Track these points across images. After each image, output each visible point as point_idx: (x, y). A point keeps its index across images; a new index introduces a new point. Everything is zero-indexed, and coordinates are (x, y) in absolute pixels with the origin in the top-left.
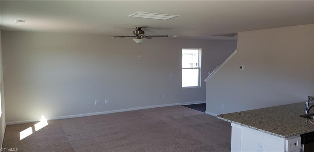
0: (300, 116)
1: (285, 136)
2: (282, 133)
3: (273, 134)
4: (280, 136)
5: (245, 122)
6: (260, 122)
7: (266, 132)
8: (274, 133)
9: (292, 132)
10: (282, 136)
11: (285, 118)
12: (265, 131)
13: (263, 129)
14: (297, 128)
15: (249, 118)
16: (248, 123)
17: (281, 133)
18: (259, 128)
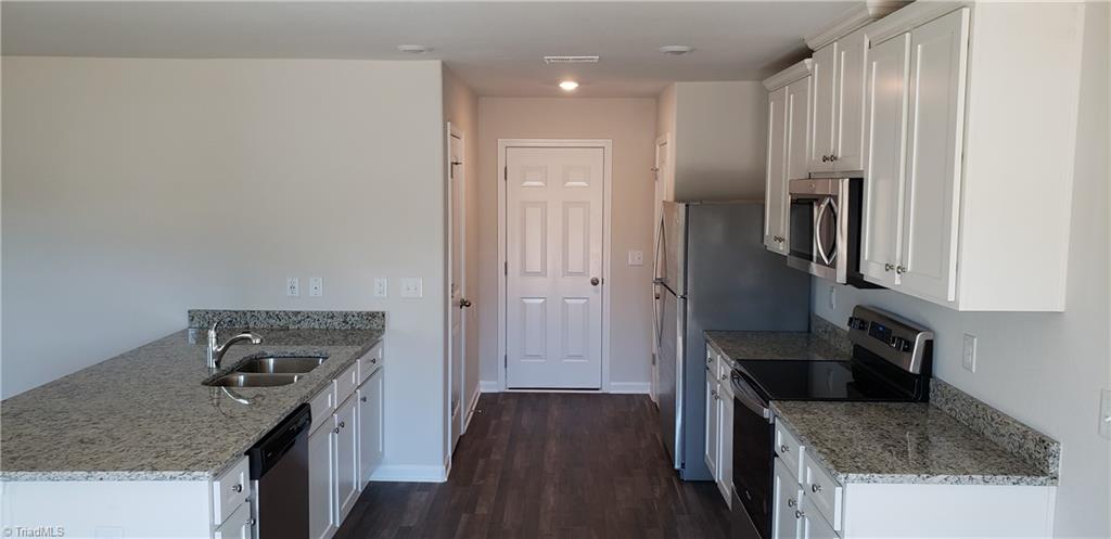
0: (205, 384)
1: (213, 471)
2: (193, 460)
3: (164, 478)
4: (196, 473)
5: (14, 459)
6: (82, 442)
7: (134, 474)
8: (167, 470)
9: (223, 450)
10: (202, 473)
11: (163, 402)
12: (126, 473)
13: (116, 469)
14: (228, 429)
15: (19, 436)
16: (31, 462)
17: (194, 464)
18: (95, 470)
